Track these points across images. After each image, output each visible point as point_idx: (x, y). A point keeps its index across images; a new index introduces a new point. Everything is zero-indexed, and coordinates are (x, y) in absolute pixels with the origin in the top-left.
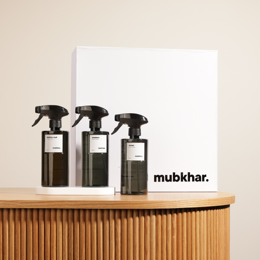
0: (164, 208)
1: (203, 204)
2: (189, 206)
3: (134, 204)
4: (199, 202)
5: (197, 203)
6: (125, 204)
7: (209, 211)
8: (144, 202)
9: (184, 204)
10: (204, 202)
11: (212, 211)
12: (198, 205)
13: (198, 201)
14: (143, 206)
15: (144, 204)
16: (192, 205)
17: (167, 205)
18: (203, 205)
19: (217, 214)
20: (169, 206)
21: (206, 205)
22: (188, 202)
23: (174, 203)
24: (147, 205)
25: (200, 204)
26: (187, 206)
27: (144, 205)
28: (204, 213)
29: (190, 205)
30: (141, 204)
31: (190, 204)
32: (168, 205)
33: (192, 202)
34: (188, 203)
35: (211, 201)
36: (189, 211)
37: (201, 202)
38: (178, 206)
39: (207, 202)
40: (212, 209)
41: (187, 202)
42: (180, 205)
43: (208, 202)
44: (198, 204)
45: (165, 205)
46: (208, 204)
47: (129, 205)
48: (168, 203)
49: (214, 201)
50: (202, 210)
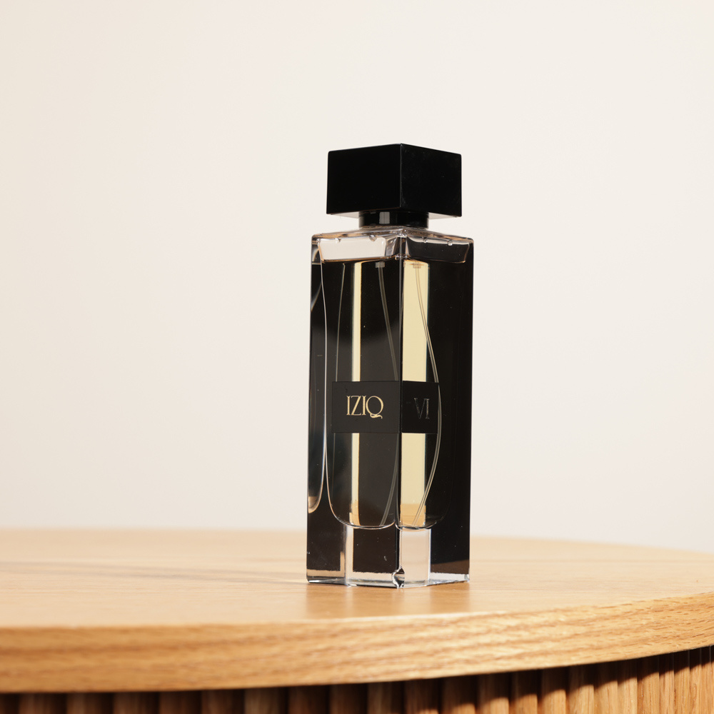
0: (351, 680)
1: (625, 638)
2: (533, 655)
3: (115, 649)
4: (597, 626)
5: (587, 635)
6: (45, 652)
7: (653, 681)
8: (192, 637)
9: (499, 644)
10: (627, 623)
11: (669, 676)
12: (593, 648)
13: (594, 620)
14: (185, 666)
15: (193, 647)
16: (550, 646)
17: (372, 654)
18: (625, 645)
19: (697, 702)
20: (391, 659)
21: (645, 641)
22: (526, 628)
23: (427, 640)
24: (221, 656)
25: (606, 640)
26: (519, 657)
27: (200, 657)
28: (621, 695)
29: (536, 648)
30: (173, 648)
31: (537, 641)
32: (384, 652)
33: (552, 625)
34: (525, 635)
35: (674, 615)
36: (526, 692)
37: (610, 625)
38: (457, 661)
39: (649, 626)
40: (669, 669)
41: (517, 628)
42: (467, 655)
43: (657, 626)
44: (594, 641)
45: (358, 656)
46: (657, 639)
47: (79, 661)
48: (379, 638)
49: (692, 616)
50: (610, 678)
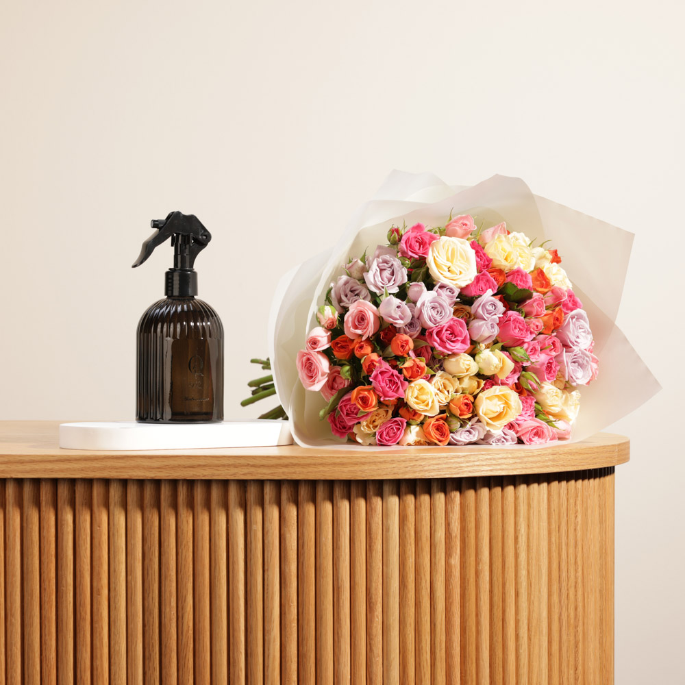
0: (423, 477)
1: (538, 465)
2: (497, 470)
3: (334, 464)
4: (525, 459)
5: (520, 463)
6: (309, 465)
7: (555, 484)
8: (363, 460)
9: (483, 465)
10: (539, 459)
11: (564, 483)
12: (523, 468)
13: (524, 457)
14: (360, 471)
15: (364, 464)
16: (504, 467)
17: (431, 468)
18: (538, 467)
19: (579, 495)
20: (439, 470)
21: (548, 466)
22: (494, 459)
23: (454, 463)
24: (373, 467)
25: (529, 465)
26: (491, 470)
27: (366, 467)
28: (540, 491)
29: (498, 467)
30: (356, 464)
31: (499, 465)
32: (436, 467)
33: (505, 459)
34: (494, 462)
35: (562, 456)
36: (496, 485)
37: (531, 459)
38: (466, 471)
39: (549, 460)
40: (564, 480)
41: (490, 459)
42: (469, 469)
43: (554, 460)
44: (524, 466)
45: (425, 468)
46: (553, 466)
47: (322, 468)
48: (434, 462)
49: (570, 457)
50: (534, 482)
